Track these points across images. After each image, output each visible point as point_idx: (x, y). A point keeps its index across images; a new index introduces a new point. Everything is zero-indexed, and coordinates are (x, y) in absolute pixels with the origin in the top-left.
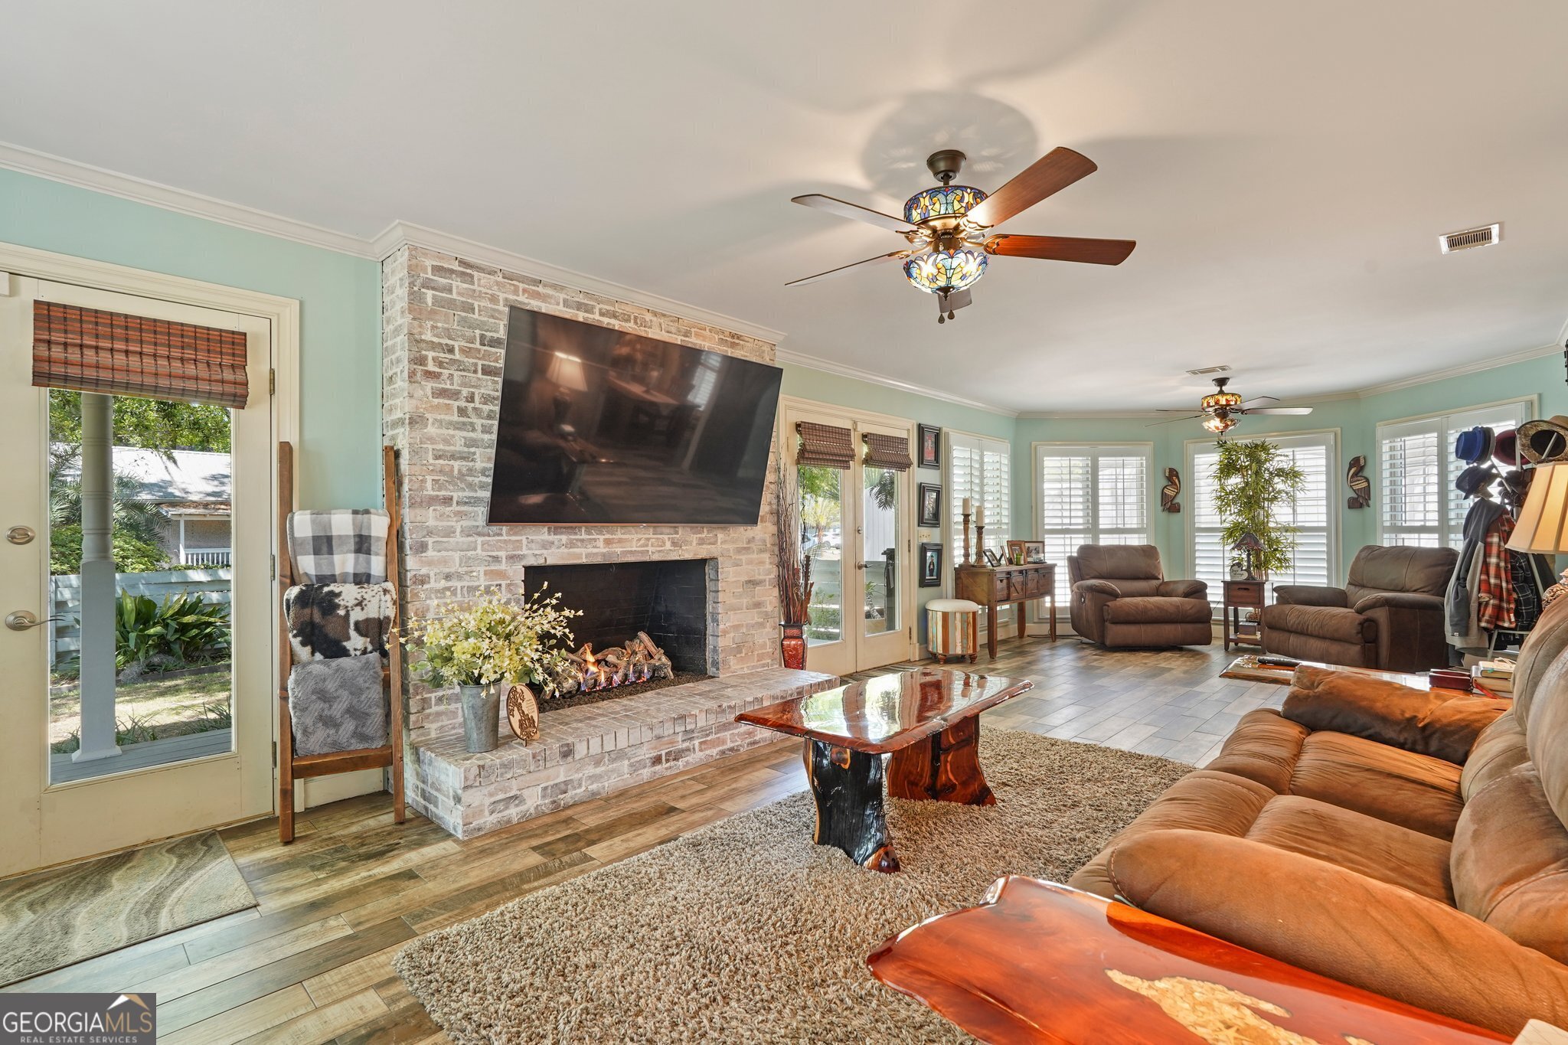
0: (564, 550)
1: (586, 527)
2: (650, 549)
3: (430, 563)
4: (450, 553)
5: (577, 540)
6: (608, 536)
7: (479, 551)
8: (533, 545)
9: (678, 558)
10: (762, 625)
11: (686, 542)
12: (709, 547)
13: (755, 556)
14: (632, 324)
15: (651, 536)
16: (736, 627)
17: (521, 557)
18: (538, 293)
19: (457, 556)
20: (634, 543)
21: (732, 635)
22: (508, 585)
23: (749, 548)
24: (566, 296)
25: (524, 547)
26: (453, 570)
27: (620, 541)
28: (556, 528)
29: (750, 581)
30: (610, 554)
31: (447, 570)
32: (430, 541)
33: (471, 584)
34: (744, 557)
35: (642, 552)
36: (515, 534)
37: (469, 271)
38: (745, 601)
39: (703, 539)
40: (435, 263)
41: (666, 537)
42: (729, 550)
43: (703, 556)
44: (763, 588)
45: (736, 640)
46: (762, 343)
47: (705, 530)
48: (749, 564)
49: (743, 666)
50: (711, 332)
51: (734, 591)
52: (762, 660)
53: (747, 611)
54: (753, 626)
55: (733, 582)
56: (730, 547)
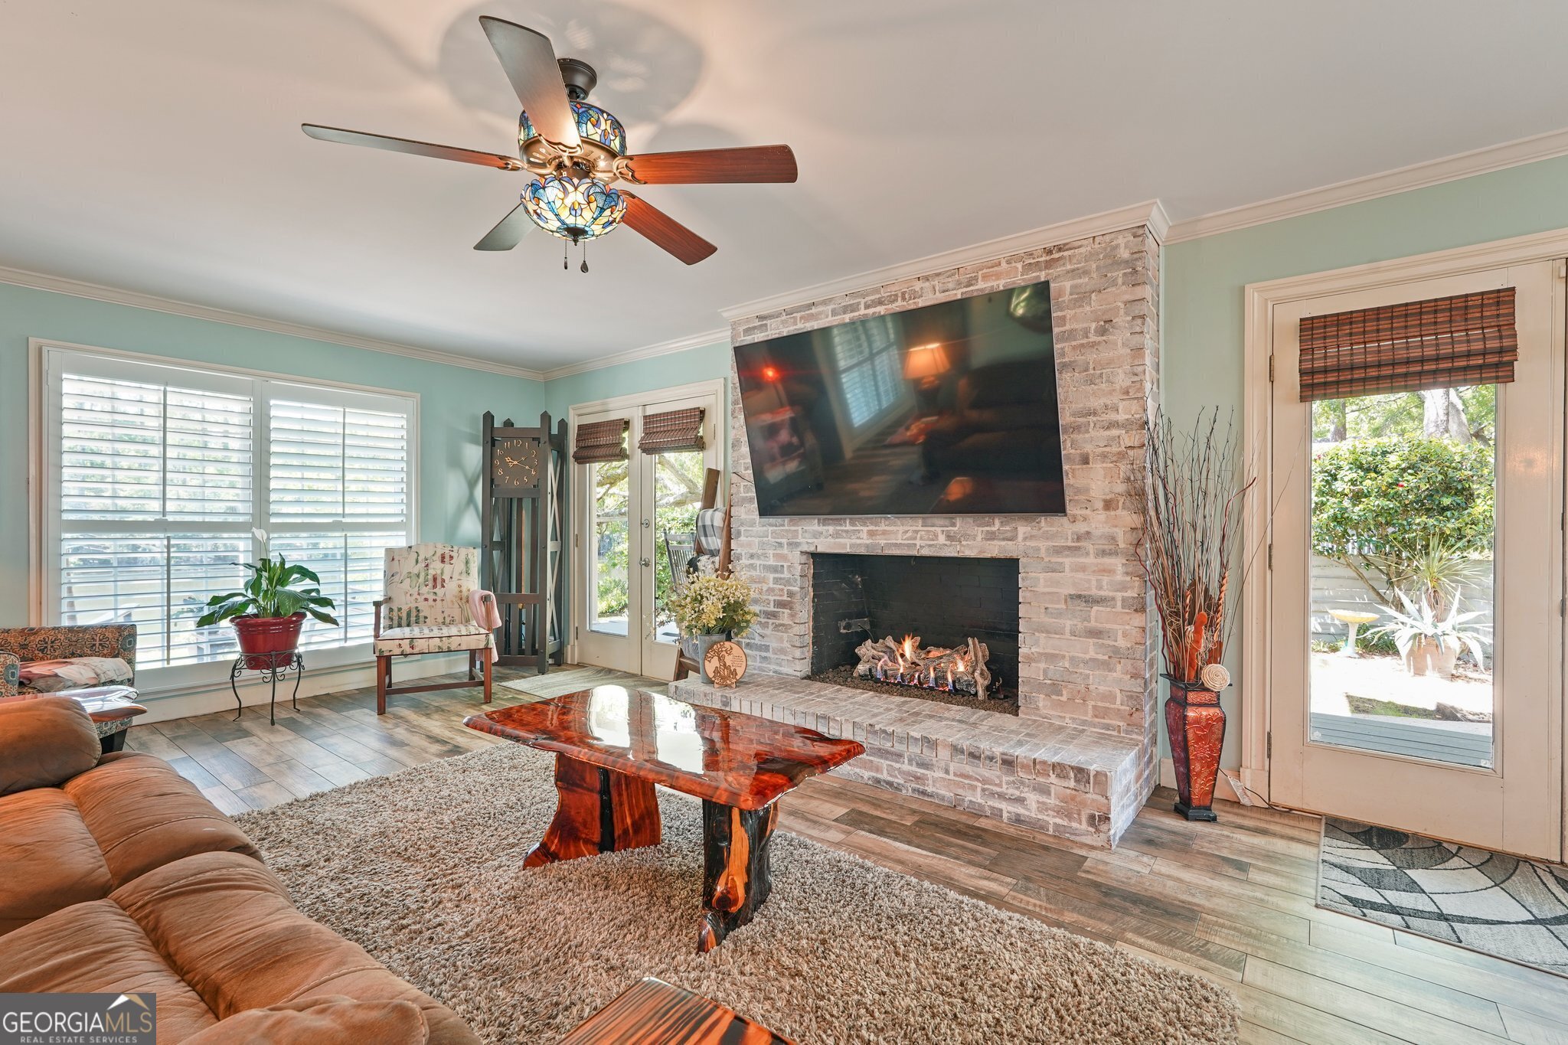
0: (831, 540)
1: (851, 519)
2: (918, 542)
3: (742, 546)
4: (753, 539)
5: (842, 531)
6: (871, 528)
7: (770, 538)
8: (806, 535)
9: (956, 555)
10: (1106, 666)
11: (966, 536)
12: (1003, 543)
13: (1090, 560)
14: (900, 303)
16: (1051, 657)
17: (797, 544)
18: (812, 315)
19: (757, 540)
20: (900, 536)
21: (1042, 665)
22: (789, 567)
23: (1078, 548)
24: (834, 306)
25: (800, 536)
26: (754, 551)
27: (884, 533)
28: (824, 520)
29: (1079, 597)
30: (874, 546)
31: (751, 551)
32: (742, 529)
33: (765, 563)
34: (1067, 561)
35: (909, 546)
36: (794, 525)
38: (1068, 624)
39: (993, 533)
41: (939, 530)
43: (994, 555)
44: (1109, 609)
45: (1050, 675)
46: (1113, 235)
47: (997, 522)
48: (1077, 571)
49: (1064, 715)
50: (1010, 263)
51: (1047, 606)
52: (1104, 718)
53: (1073, 638)
54: (1086, 662)
55: (1044, 593)
56: (1040, 545)
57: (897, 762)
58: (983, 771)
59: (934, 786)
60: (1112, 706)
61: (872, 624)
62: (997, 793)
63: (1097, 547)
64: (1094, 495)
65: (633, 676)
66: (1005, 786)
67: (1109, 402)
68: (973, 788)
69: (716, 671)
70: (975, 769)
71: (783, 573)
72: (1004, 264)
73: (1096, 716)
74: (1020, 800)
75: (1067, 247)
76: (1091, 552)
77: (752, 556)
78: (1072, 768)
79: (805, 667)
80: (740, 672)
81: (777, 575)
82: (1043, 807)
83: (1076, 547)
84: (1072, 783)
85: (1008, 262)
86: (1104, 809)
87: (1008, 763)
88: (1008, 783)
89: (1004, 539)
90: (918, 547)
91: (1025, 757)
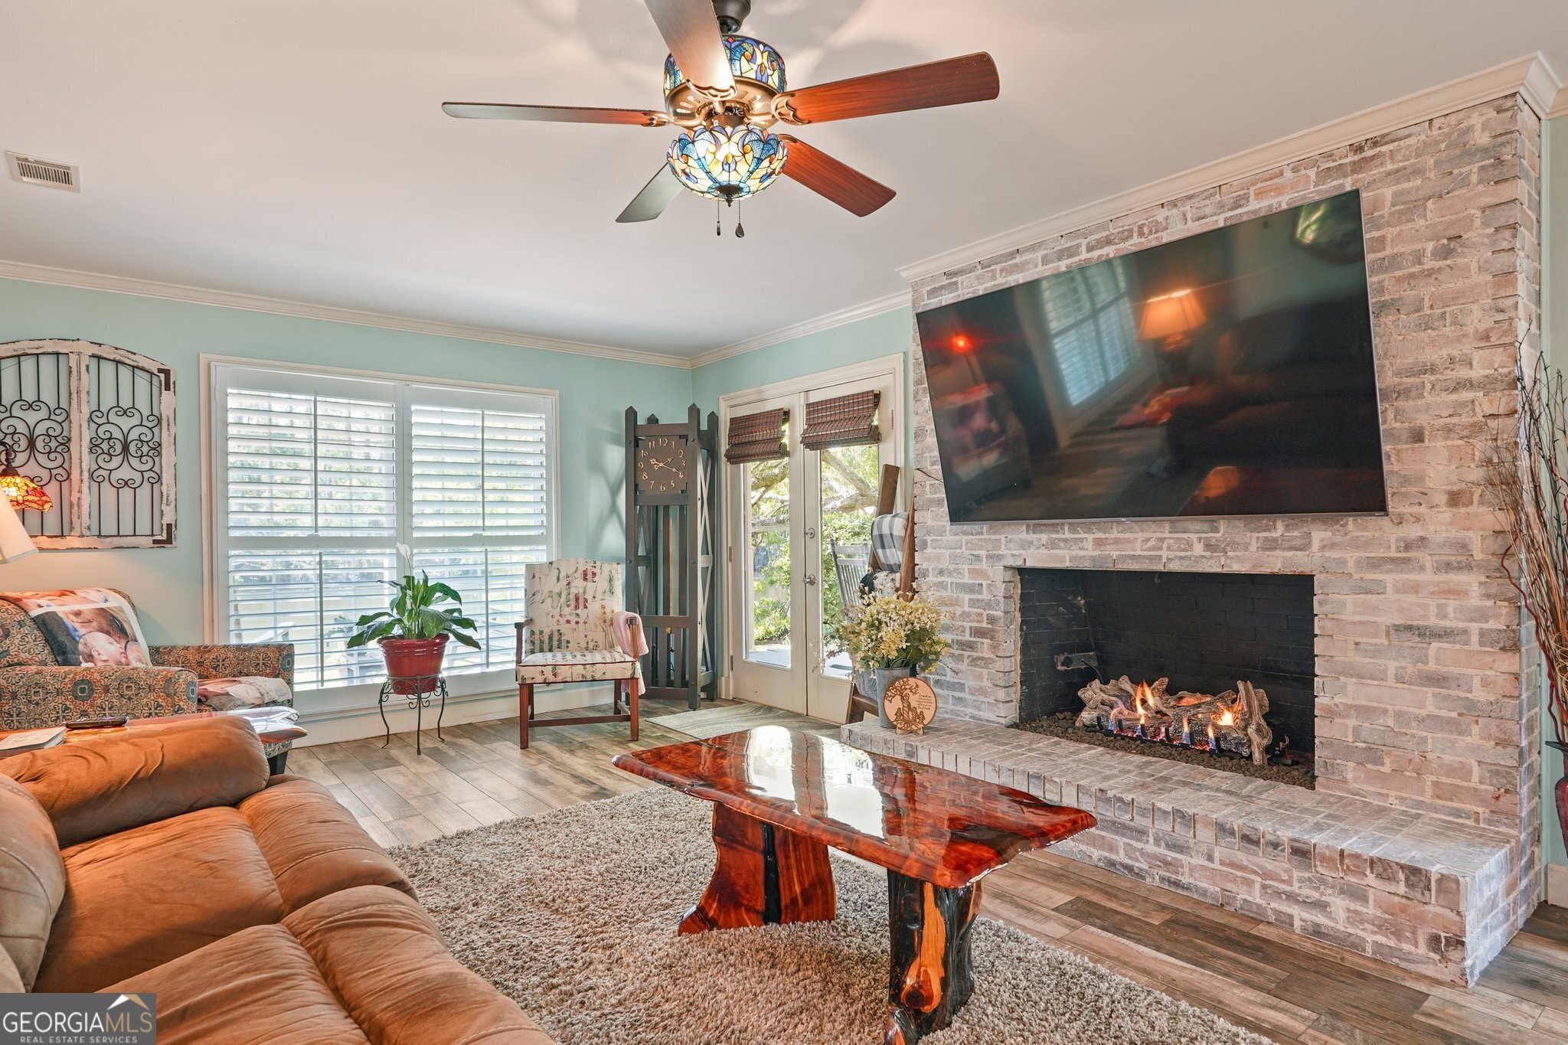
0: (1044, 551)
1: (1070, 524)
2: (1165, 554)
3: (928, 559)
4: (943, 551)
5: (1059, 540)
7: (964, 549)
8: (1011, 545)
9: (1219, 570)
10: (1455, 726)
11: (1235, 545)
12: (1289, 554)
13: (1428, 576)
14: (1136, 239)
15: (1167, 535)
16: (1365, 712)
17: (999, 557)
18: (1016, 265)
19: (947, 552)
20: (1138, 545)
21: (1352, 722)
22: (989, 585)
23: (1405, 561)
24: (1045, 252)
25: (1003, 547)
26: (944, 566)
27: (1117, 541)
28: (1035, 526)
29: (1409, 628)
31: (940, 566)
32: (929, 539)
33: (958, 581)
34: (1390, 579)
35: (1151, 558)
36: (995, 533)
37: (954, 279)
38: (1392, 666)
39: (1275, 540)
40: (929, 288)
41: (1194, 537)
42: (1344, 562)
43: (1276, 570)
44: (1458, 646)
45: (1364, 735)
46: (1462, 114)
47: (1280, 525)
48: (1405, 592)
49: (1384, 791)
50: (1298, 171)
51: (1358, 640)
52: (1452, 800)
53: (1400, 685)
54: (1420, 720)
55: (1354, 623)
56: (1347, 556)
57: (1140, 841)
58: (1263, 860)
59: (1191, 875)
60: (1465, 784)
61: (1100, 660)
62: (1285, 893)
63: (1436, 558)
64: (1431, 485)
65: (797, 715)
66: (1296, 885)
67: (1456, 353)
68: (1249, 883)
69: (899, 713)
70: (1252, 858)
71: (981, 593)
72: (1288, 174)
73: (1439, 797)
74: (1321, 906)
75: (1386, 139)
76: (1428, 565)
77: (941, 572)
78: (1402, 867)
79: (1011, 713)
80: (928, 715)
81: (973, 597)
82: (1355, 918)
83: (1404, 559)
84: (1402, 889)
85: (1295, 170)
86: (1455, 929)
87: (1302, 853)
88: (1301, 880)
89: (1290, 549)
90: (1164, 560)
91: (1327, 847)
